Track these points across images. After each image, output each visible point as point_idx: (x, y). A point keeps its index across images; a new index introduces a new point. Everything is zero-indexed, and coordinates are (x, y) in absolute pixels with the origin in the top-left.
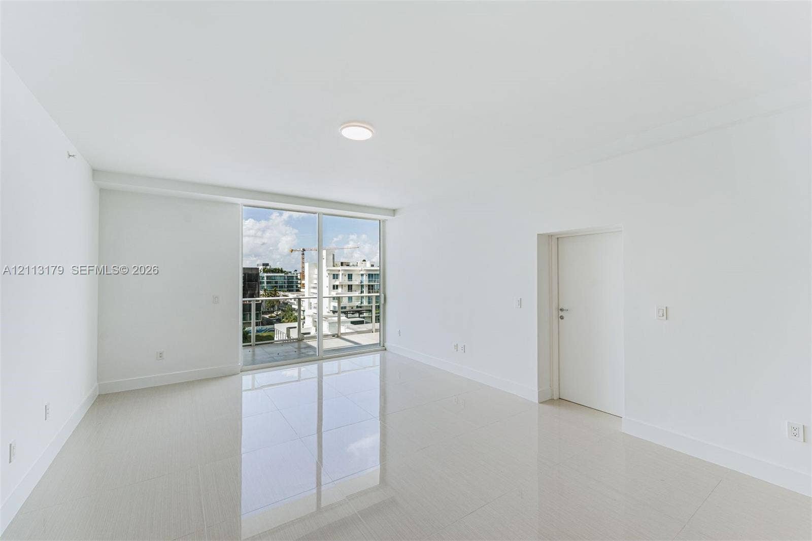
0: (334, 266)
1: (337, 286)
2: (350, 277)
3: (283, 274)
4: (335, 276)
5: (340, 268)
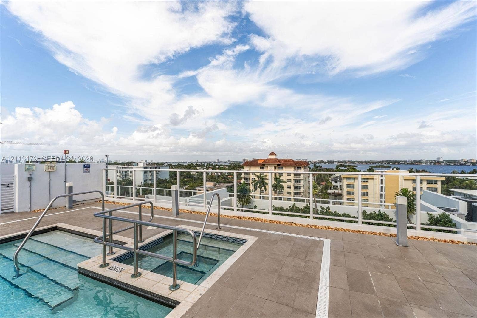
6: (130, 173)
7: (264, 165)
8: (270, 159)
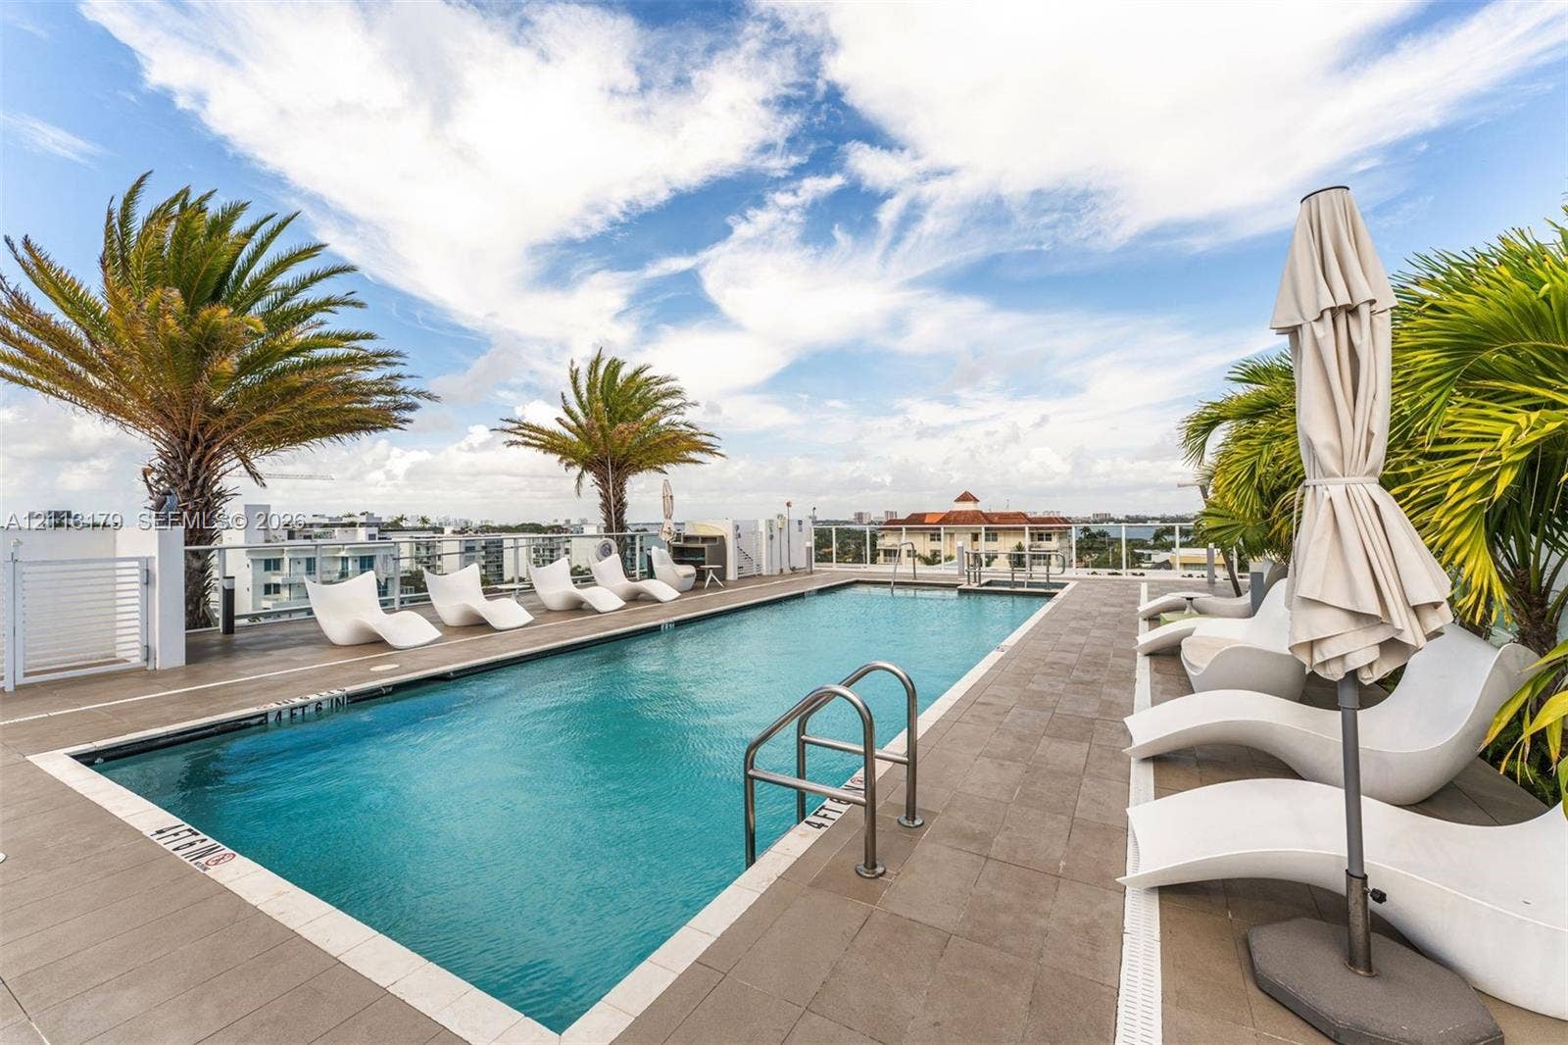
8: (959, 513)
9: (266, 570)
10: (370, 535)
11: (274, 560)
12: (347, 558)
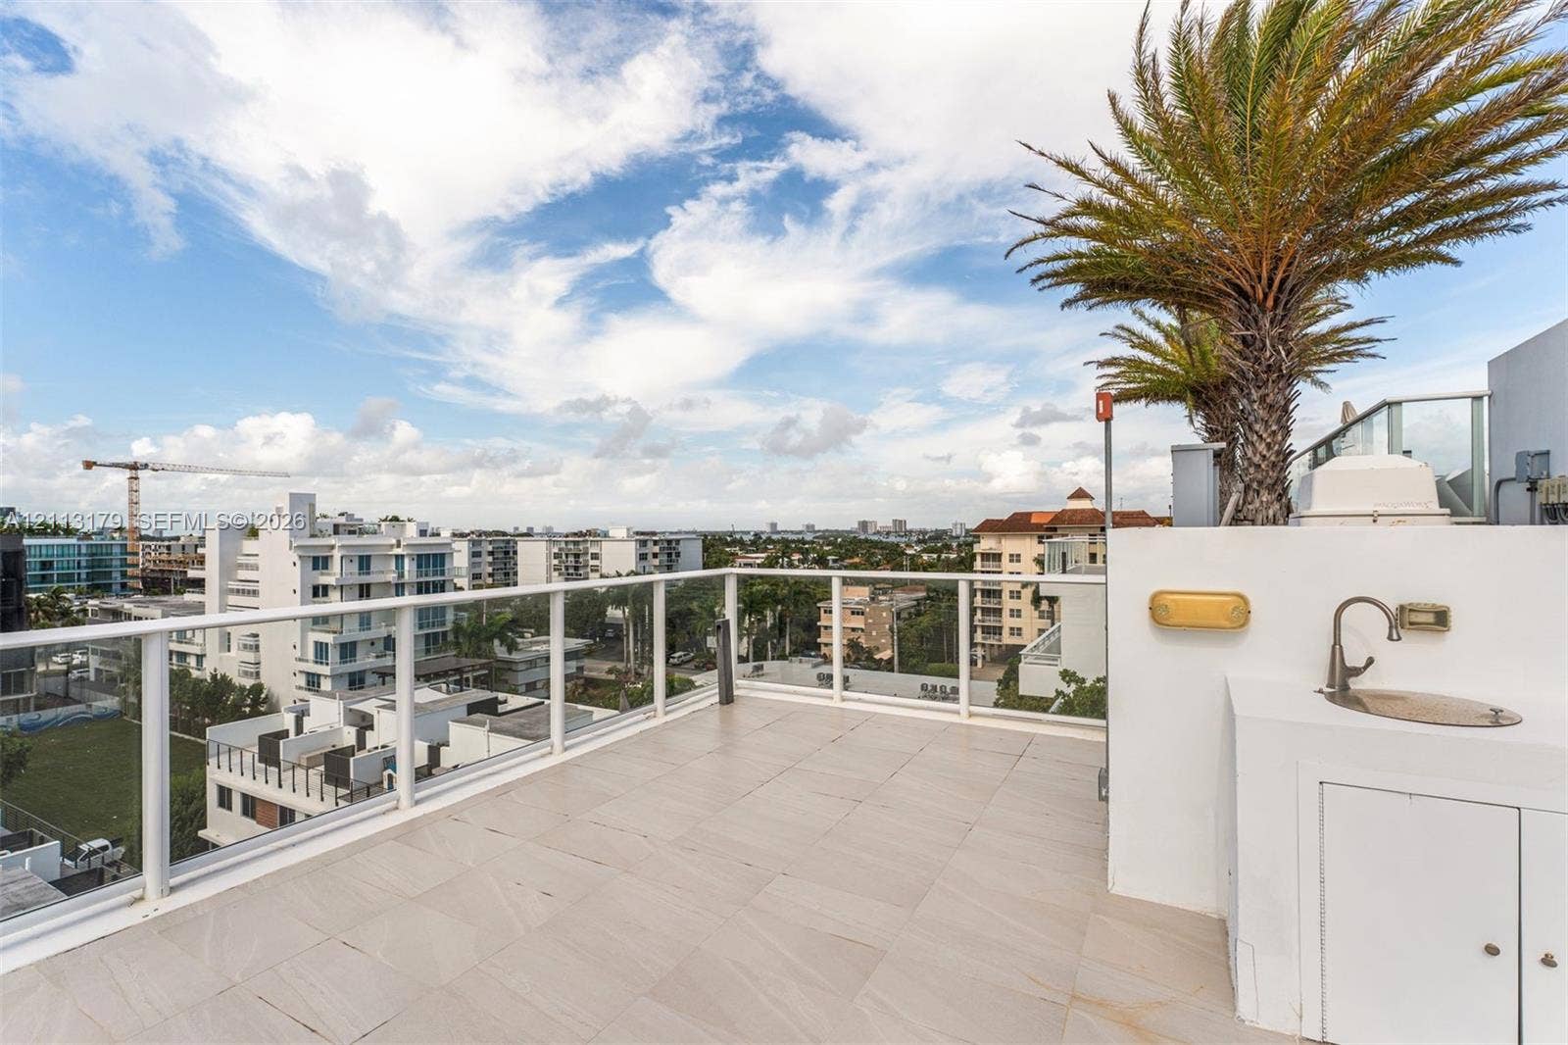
0: (313, 536)
1: (326, 588)
2: (365, 563)
3: (73, 541)
4: (320, 563)
5: (332, 541)
6: (592, 559)
7: (1055, 529)
8: (1075, 511)
9: (314, 569)
10: (421, 531)
11: (323, 557)
12: (403, 556)
